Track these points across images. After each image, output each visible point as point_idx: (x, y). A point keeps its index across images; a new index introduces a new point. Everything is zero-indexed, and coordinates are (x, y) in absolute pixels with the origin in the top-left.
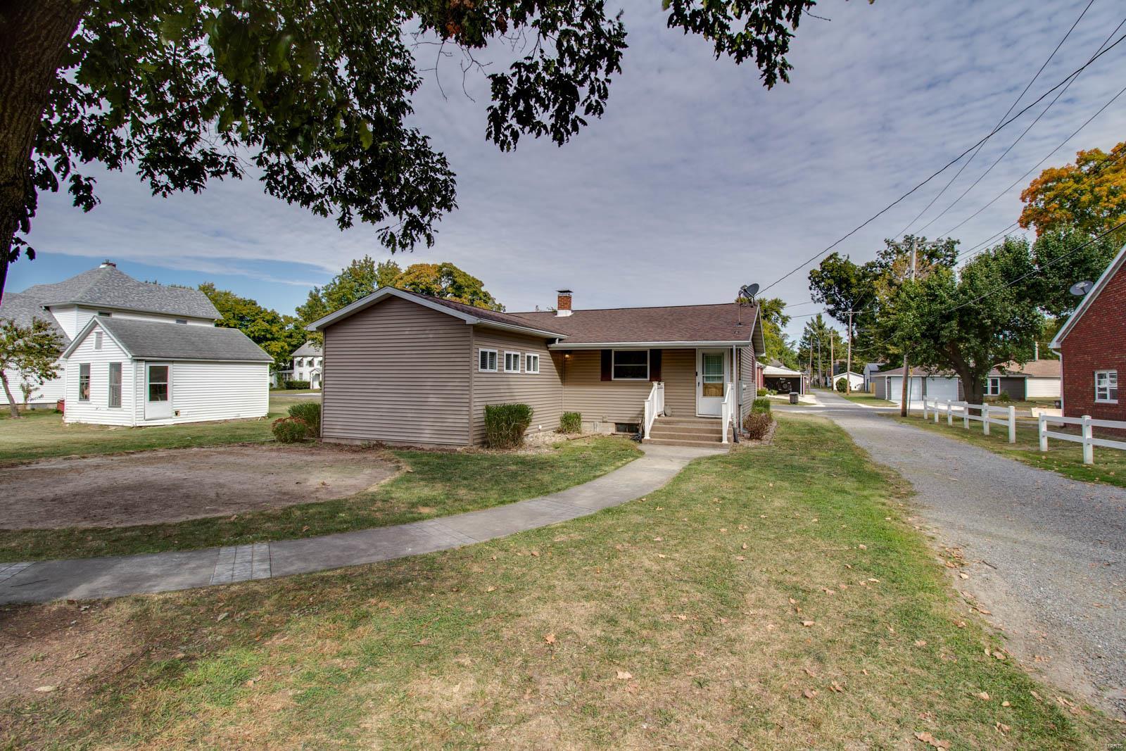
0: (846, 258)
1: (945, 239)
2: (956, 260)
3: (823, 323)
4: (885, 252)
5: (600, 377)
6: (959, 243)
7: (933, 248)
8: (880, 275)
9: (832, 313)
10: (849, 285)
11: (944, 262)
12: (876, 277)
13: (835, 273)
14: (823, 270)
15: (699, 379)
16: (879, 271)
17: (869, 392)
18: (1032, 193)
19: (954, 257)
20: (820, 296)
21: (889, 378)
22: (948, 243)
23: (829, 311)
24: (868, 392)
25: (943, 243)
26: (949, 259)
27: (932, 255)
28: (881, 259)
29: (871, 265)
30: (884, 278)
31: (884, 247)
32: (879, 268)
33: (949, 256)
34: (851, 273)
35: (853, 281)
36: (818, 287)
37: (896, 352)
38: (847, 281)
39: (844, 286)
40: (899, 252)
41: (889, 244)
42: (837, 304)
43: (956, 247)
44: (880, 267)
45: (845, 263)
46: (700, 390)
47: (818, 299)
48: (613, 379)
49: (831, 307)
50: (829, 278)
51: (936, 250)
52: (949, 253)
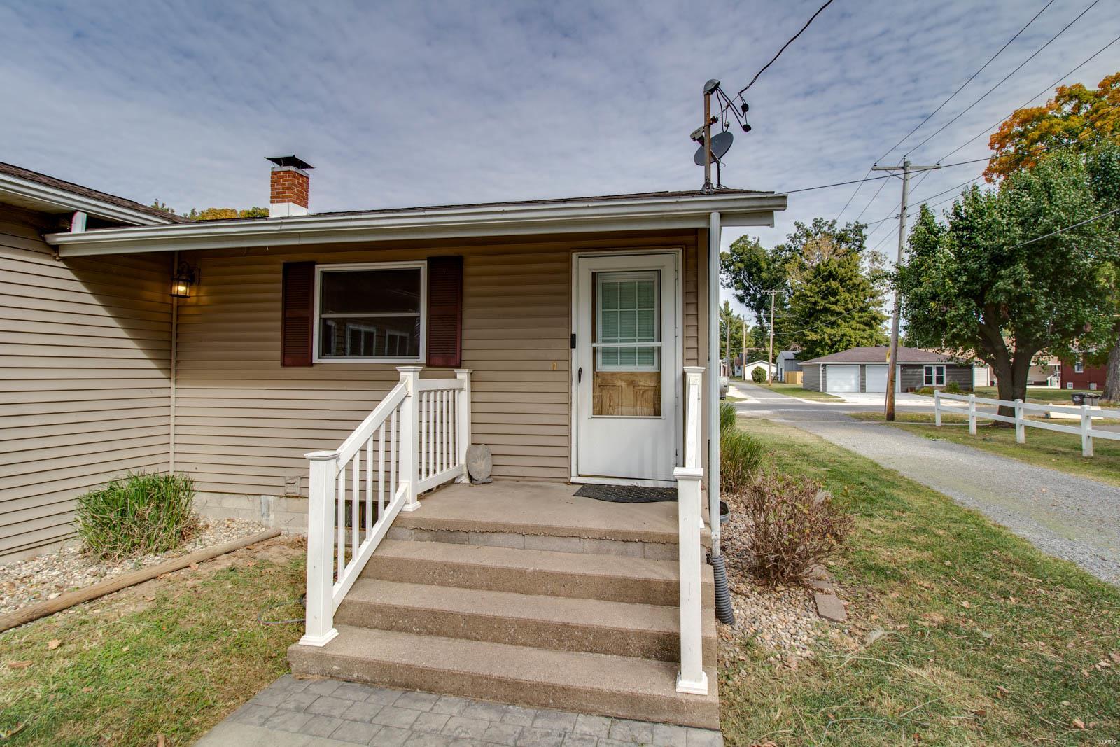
0: (756, 240)
1: (853, 222)
2: (864, 245)
3: (730, 310)
4: (795, 235)
5: (278, 354)
6: (867, 227)
7: (843, 233)
8: (792, 258)
9: (741, 299)
10: (760, 270)
11: (853, 247)
12: (787, 261)
13: (744, 257)
14: (733, 252)
15: (582, 357)
16: (788, 254)
17: (784, 383)
18: (1000, 140)
19: (862, 241)
20: (729, 281)
21: (824, 365)
22: (856, 227)
23: (737, 296)
24: (782, 382)
25: (852, 227)
26: (858, 243)
27: (841, 239)
28: (791, 243)
29: (780, 249)
30: (795, 262)
31: (794, 230)
32: (788, 252)
33: (857, 240)
34: (761, 258)
35: (764, 265)
36: (728, 270)
37: (815, 339)
38: (757, 264)
39: (754, 270)
40: (808, 235)
41: (798, 227)
42: (746, 289)
43: (864, 232)
44: (790, 250)
45: (755, 245)
46: (583, 394)
47: (727, 285)
48: (316, 360)
49: (740, 292)
50: (739, 262)
51: (846, 234)
52: (858, 237)
